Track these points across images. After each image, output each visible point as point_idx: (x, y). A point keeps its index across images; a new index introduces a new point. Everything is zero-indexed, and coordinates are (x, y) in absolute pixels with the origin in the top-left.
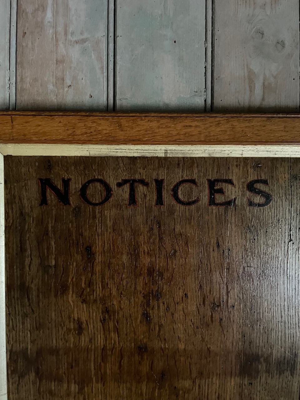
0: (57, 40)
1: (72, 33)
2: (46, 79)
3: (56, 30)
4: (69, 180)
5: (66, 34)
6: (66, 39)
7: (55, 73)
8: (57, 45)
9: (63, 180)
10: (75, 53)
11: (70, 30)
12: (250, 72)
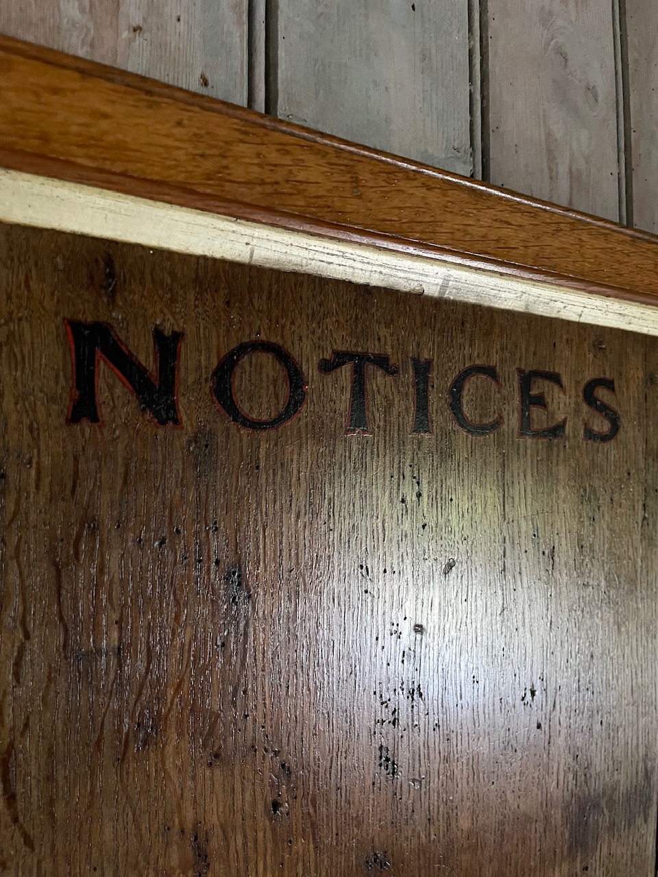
4: (178, 336)
9: (158, 334)
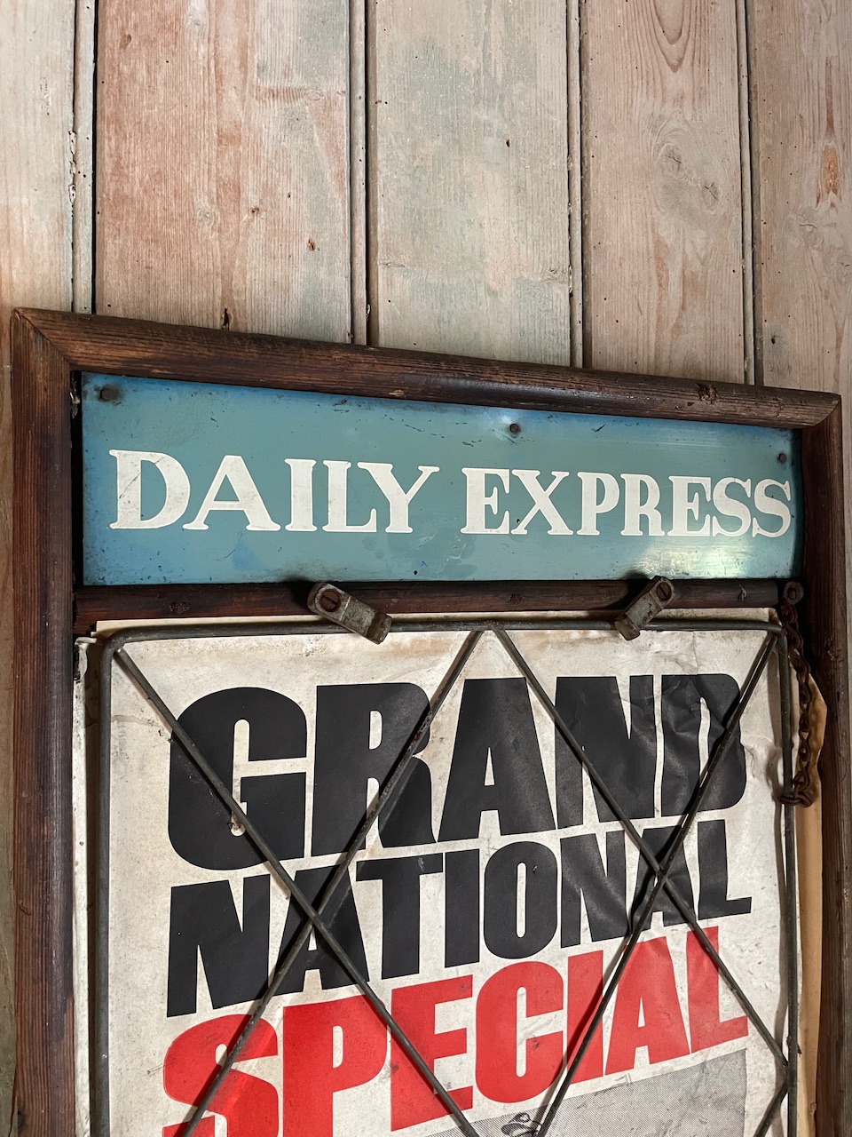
0: (219, 77)
1: (262, 69)
2: (188, 179)
3: (216, 49)
5: (244, 65)
6: (245, 81)
7: (214, 167)
8: (220, 92)
10: (268, 121)
11: (256, 57)
12: (658, 242)
